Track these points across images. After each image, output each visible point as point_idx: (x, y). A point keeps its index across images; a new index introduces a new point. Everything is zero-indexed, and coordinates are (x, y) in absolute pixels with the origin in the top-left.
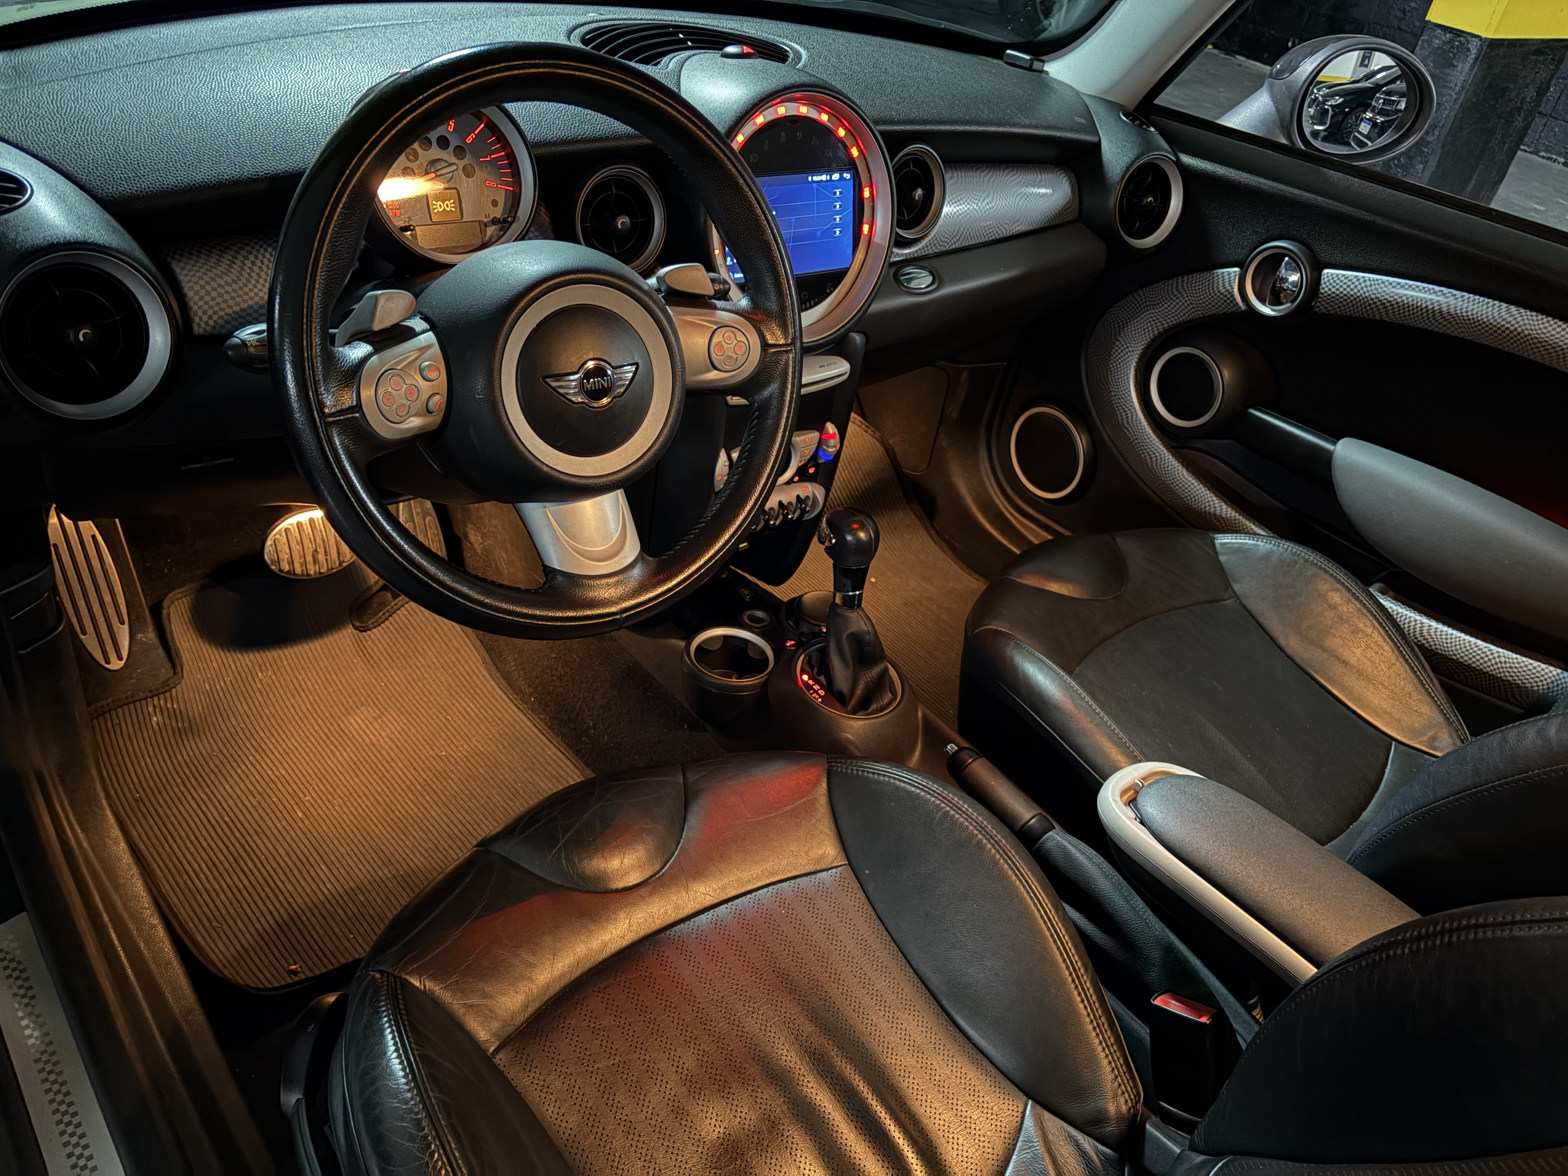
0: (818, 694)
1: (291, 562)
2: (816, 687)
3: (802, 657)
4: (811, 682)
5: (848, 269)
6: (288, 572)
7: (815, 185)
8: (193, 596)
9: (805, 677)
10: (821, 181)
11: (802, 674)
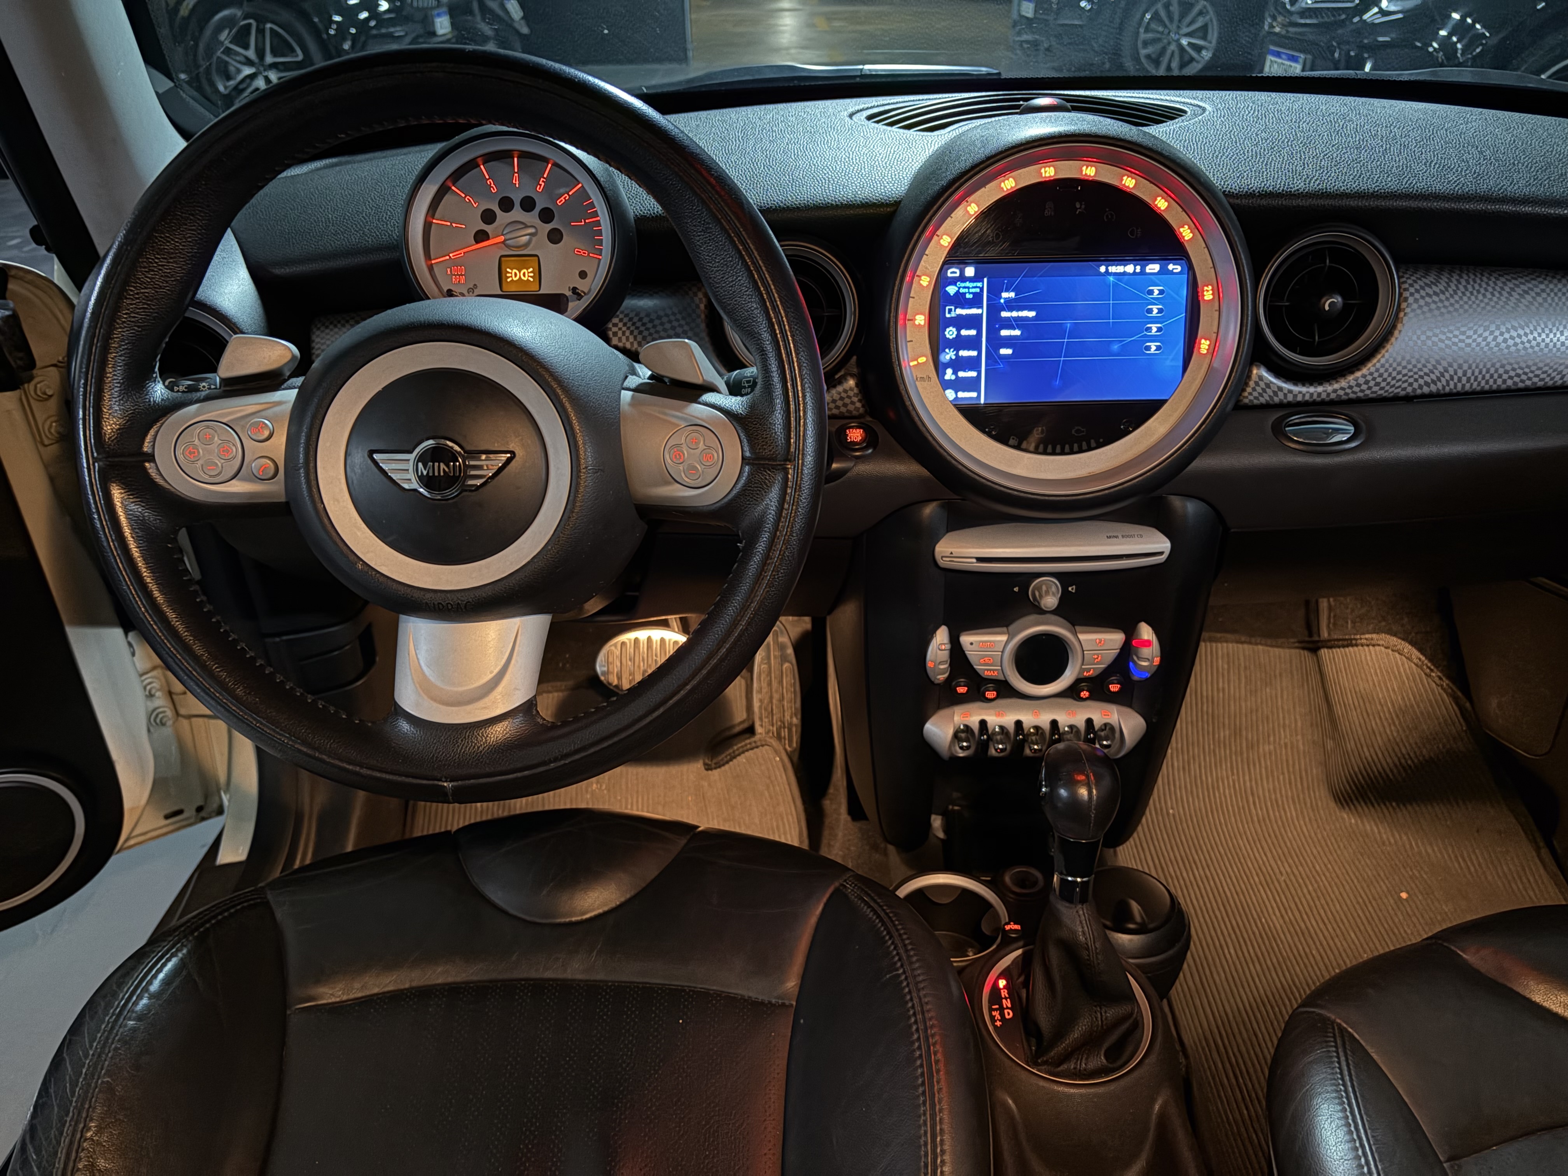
0: (1002, 1015)
1: (619, 678)
2: (1007, 1003)
3: (1020, 952)
4: (1004, 993)
5: (1165, 401)
6: (616, 686)
7: (1111, 278)
8: (566, 693)
9: (1002, 983)
10: (1124, 274)
11: (1001, 975)
